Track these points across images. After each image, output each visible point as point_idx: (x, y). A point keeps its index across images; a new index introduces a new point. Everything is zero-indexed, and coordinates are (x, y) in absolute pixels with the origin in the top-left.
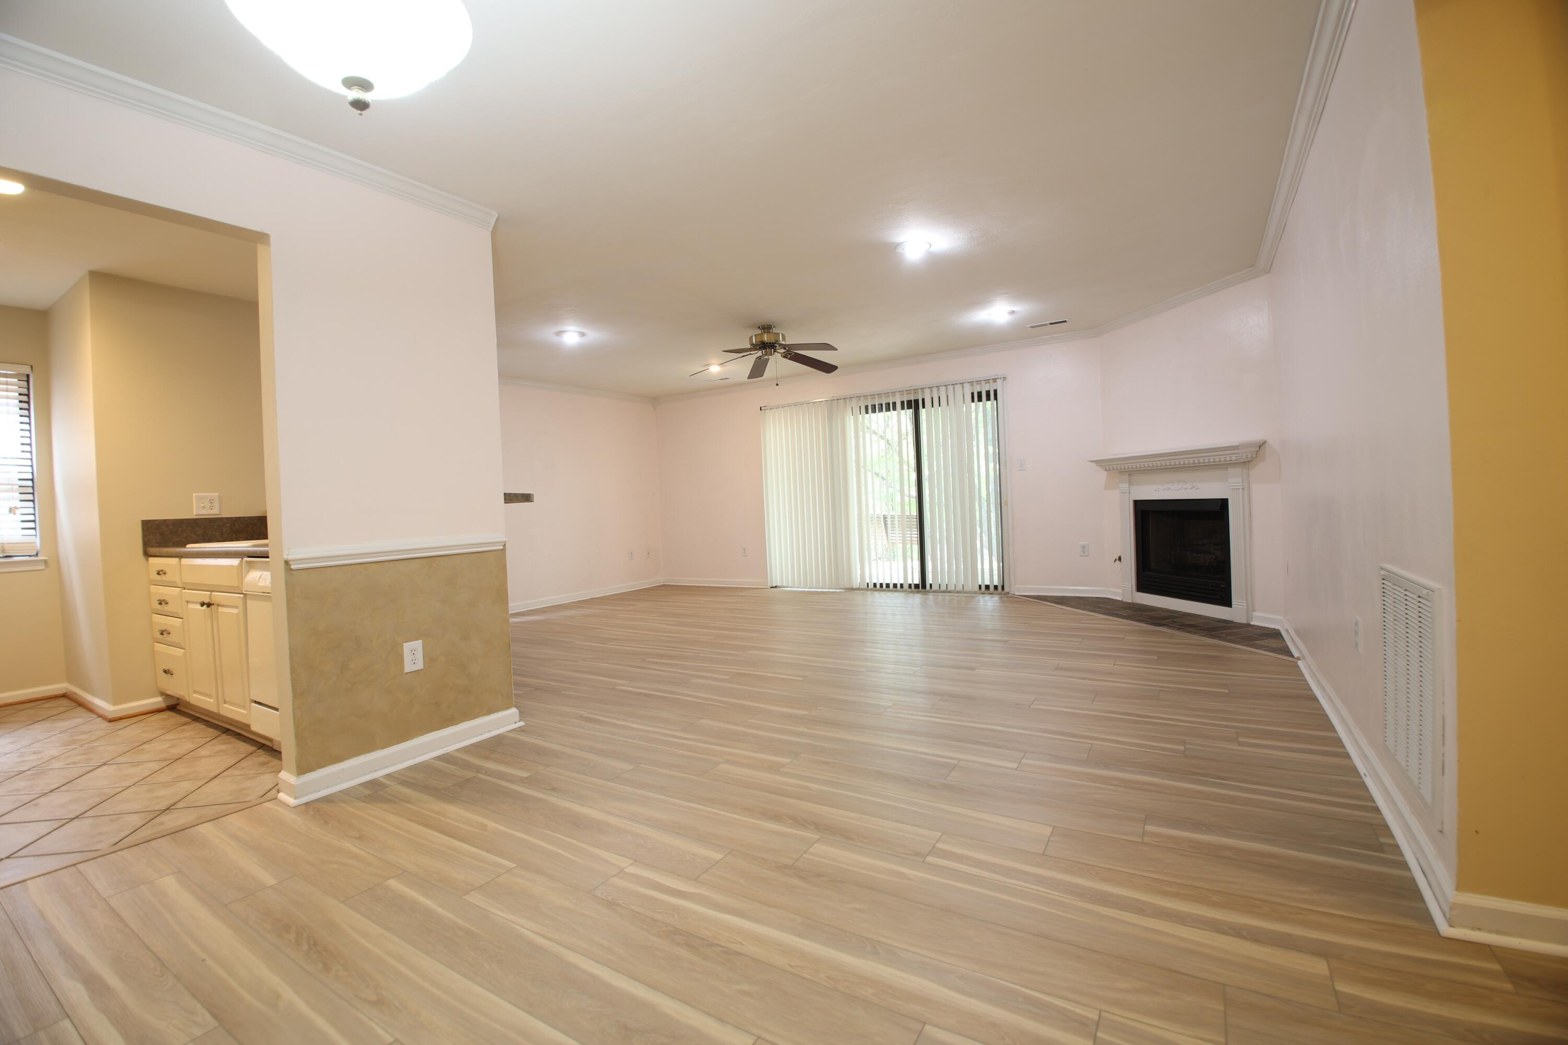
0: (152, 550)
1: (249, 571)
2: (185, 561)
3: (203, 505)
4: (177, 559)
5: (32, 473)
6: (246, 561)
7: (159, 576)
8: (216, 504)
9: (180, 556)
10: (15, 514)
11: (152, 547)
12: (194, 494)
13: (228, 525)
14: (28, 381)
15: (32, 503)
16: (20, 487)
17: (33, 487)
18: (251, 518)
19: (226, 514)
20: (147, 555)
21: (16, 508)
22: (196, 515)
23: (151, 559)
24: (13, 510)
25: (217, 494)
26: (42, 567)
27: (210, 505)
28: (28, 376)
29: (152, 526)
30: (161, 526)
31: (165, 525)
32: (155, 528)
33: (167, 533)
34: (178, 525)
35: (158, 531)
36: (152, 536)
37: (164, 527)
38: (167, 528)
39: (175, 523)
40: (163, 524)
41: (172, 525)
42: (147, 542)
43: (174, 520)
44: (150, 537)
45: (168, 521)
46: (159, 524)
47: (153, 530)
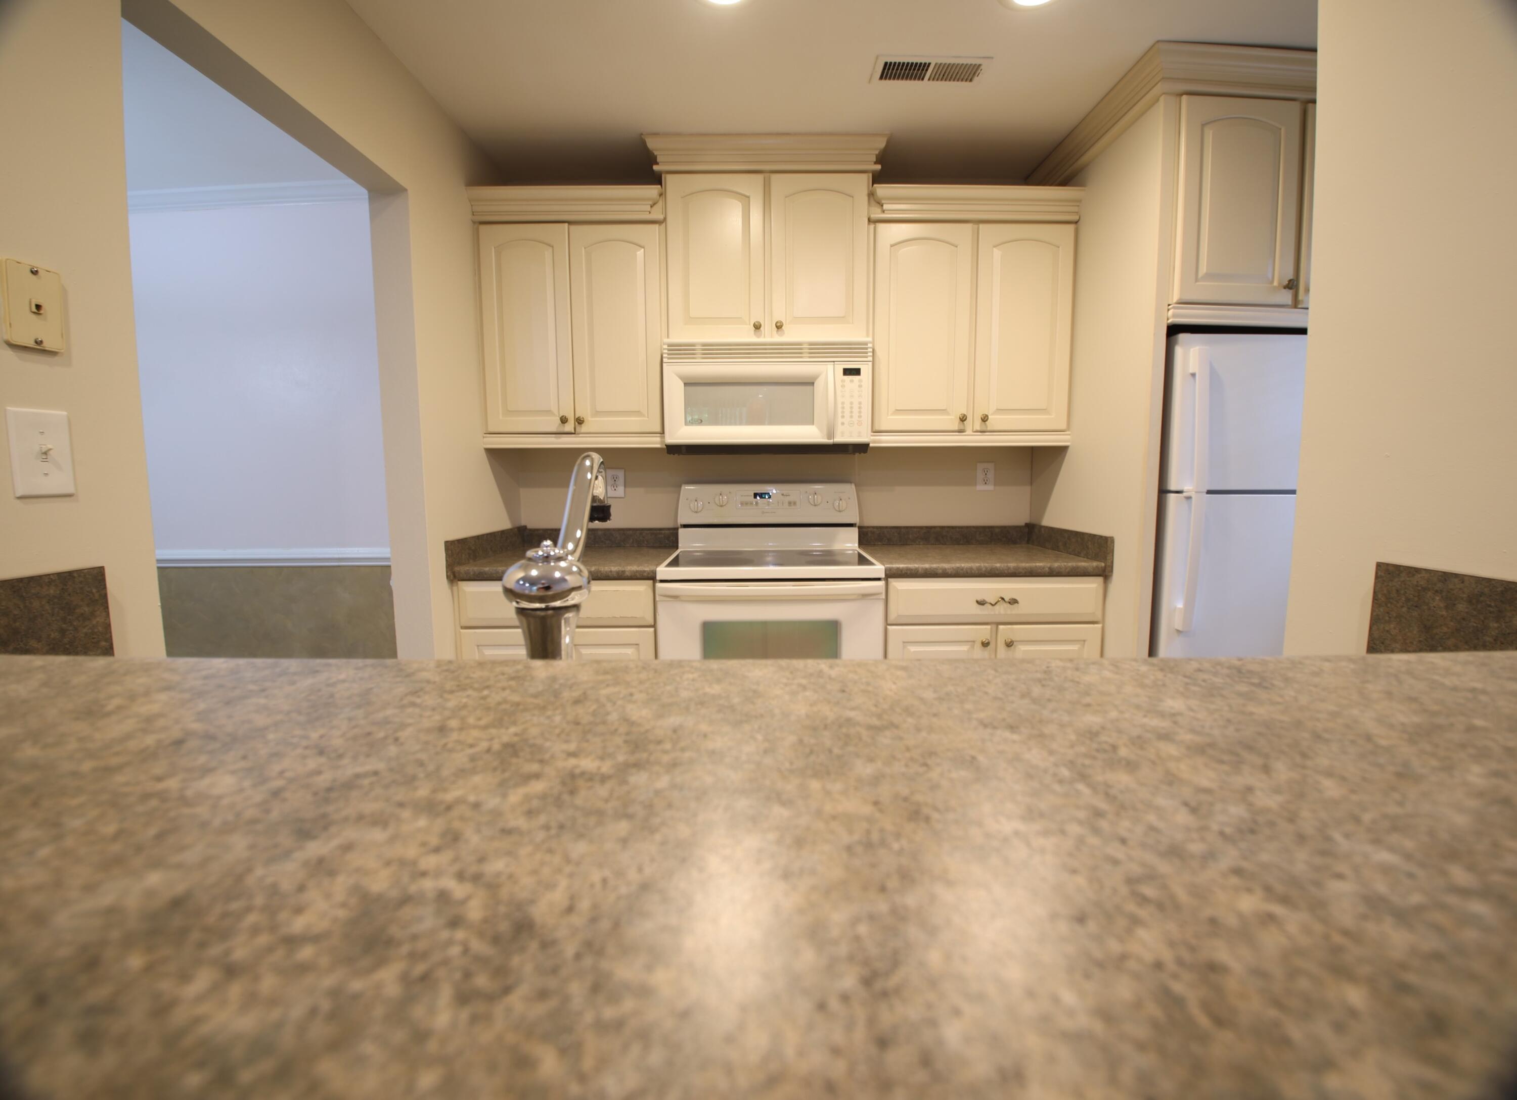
29: (1402, 592)
30: (1430, 594)
31: (1444, 594)
32: (1408, 600)
33: (1445, 629)
34: (1490, 606)
35: (1415, 614)
36: (1395, 628)
37: (1437, 602)
38: (1447, 608)
39: (1482, 594)
40: (1437, 591)
41: (1470, 601)
42: (1377, 642)
43: (1479, 580)
44: (1387, 628)
45: (1456, 580)
46: (1425, 589)
47: (1402, 607)
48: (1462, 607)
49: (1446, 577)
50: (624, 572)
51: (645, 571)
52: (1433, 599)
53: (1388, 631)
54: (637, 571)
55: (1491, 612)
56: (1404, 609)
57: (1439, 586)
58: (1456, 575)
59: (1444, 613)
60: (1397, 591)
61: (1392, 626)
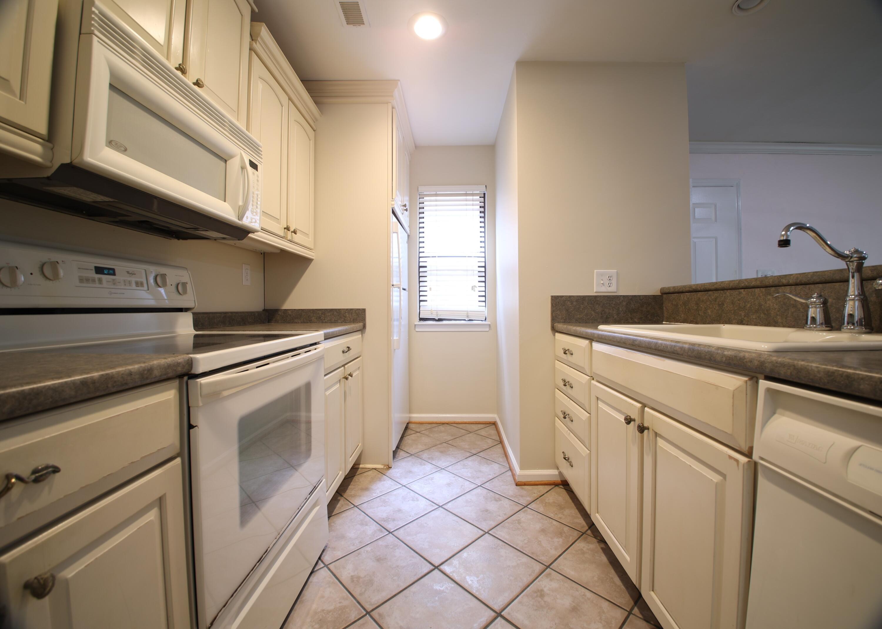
0: (560, 326)
1: (774, 413)
2: (597, 346)
3: (602, 282)
4: (586, 342)
5: (485, 262)
6: (769, 390)
7: (565, 355)
8: (614, 281)
9: (591, 339)
10: (474, 291)
11: (559, 322)
12: (595, 271)
13: (624, 303)
14: (484, 197)
15: (484, 283)
16: (479, 272)
17: (485, 272)
18: (646, 296)
19: (624, 291)
20: (554, 330)
21: (475, 286)
22: (596, 292)
23: (557, 334)
24: (474, 288)
25: (616, 271)
26: (487, 329)
27: (608, 282)
28: (484, 194)
29: (560, 302)
30: (567, 302)
31: (570, 301)
32: (561, 304)
33: (571, 309)
34: (580, 302)
35: (564, 307)
36: (559, 312)
37: (569, 303)
38: (571, 304)
39: (579, 299)
40: (568, 301)
41: (576, 301)
42: (554, 317)
43: (577, 296)
44: (557, 313)
45: (572, 297)
46: (565, 301)
47: (560, 306)
48: (575, 303)
49: (570, 297)
50: (150, 370)
51: (178, 364)
52: (568, 303)
53: (557, 314)
54: (169, 366)
55: (581, 303)
56: (561, 307)
57: (569, 299)
58: (572, 296)
59: (571, 306)
60: (558, 302)
61: (558, 312)
